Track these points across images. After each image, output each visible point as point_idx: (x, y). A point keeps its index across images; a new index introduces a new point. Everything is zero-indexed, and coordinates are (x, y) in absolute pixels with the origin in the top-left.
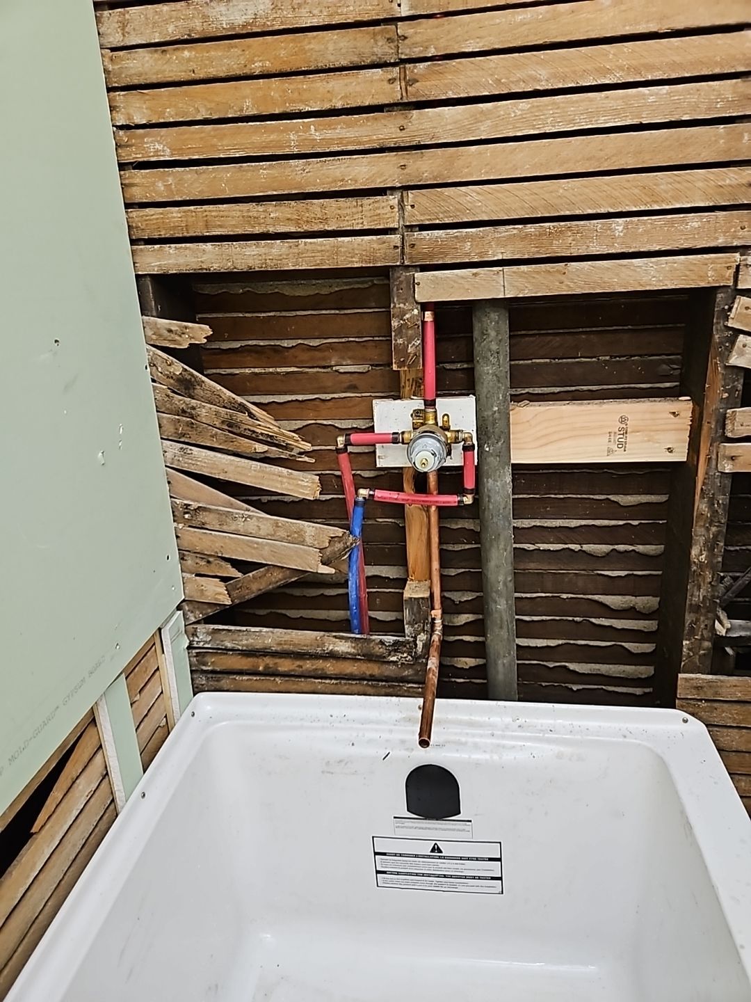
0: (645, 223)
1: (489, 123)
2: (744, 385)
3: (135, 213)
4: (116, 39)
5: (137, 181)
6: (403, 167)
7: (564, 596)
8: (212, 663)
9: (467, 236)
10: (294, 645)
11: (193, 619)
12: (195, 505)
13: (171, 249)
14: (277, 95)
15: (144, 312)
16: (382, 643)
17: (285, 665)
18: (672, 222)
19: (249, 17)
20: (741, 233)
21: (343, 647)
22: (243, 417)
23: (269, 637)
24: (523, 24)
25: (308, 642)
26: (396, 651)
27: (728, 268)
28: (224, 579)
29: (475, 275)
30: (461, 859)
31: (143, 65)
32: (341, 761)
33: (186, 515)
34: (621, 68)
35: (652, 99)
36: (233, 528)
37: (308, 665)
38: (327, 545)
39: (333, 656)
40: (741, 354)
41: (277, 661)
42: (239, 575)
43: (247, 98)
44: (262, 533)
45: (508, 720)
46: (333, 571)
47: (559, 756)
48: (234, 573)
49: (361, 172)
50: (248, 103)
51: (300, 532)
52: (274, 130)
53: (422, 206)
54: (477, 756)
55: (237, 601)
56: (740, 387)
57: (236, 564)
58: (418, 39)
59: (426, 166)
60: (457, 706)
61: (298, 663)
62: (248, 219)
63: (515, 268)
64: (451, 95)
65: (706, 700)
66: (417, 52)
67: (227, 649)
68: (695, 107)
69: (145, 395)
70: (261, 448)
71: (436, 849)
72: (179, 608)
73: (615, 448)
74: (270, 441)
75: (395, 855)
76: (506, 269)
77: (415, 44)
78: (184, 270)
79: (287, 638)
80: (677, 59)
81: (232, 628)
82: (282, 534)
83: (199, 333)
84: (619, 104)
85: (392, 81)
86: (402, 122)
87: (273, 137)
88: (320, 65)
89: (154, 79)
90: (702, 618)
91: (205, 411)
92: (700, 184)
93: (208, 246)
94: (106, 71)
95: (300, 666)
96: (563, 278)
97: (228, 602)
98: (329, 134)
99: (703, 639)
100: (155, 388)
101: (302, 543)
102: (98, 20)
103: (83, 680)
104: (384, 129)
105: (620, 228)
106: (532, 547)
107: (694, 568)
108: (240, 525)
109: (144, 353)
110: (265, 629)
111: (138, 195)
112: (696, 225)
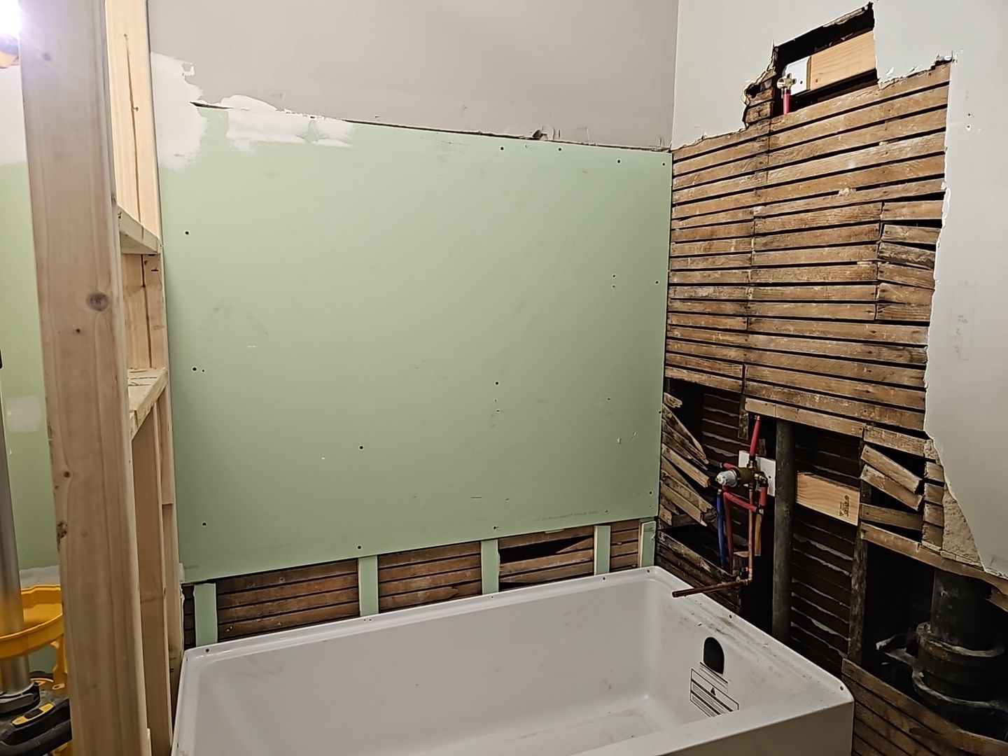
0: (827, 398)
1: (773, 344)
2: (872, 492)
3: (668, 355)
4: (672, 296)
5: (670, 343)
6: (745, 355)
7: (841, 603)
8: (664, 553)
9: (765, 387)
10: (691, 558)
11: (660, 528)
12: (667, 474)
13: (675, 369)
14: (711, 321)
15: (665, 390)
16: (720, 572)
17: (687, 568)
18: (837, 401)
19: (707, 294)
20: (864, 414)
21: (707, 567)
22: (687, 441)
23: (683, 549)
24: (786, 308)
25: (694, 558)
26: (724, 579)
27: (861, 429)
28: (673, 514)
29: (766, 404)
30: (722, 704)
31: (678, 305)
32: (686, 619)
33: (664, 478)
34: (818, 331)
35: (830, 346)
36: (677, 490)
37: (695, 571)
38: (705, 511)
39: (702, 570)
40: (865, 475)
41: (685, 564)
42: (678, 514)
43: (703, 321)
44: (685, 496)
45: (763, 642)
46: (705, 525)
47: (770, 668)
48: (675, 512)
49: (732, 354)
50: (703, 323)
51: (697, 501)
52: (709, 333)
53: (750, 372)
54: (734, 646)
55: (674, 526)
56: (870, 493)
57: (678, 509)
58: (753, 309)
59: (753, 356)
60: (744, 623)
61: (692, 568)
62: (699, 365)
63: (780, 405)
64: (762, 331)
65: (857, 683)
66: (753, 313)
67: (669, 548)
68: (846, 352)
69: (659, 422)
70: (689, 457)
71: (713, 691)
72: (656, 518)
73: (843, 512)
74: (694, 455)
75: (699, 685)
76: (777, 405)
77: (752, 310)
78: (678, 378)
79: (688, 552)
80: (838, 331)
81: (672, 539)
82: (692, 500)
83: (679, 403)
84: (818, 346)
85: (744, 322)
86: (746, 338)
87: (708, 336)
88: (725, 313)
89: (680, 310)
90: (857, 627)
91: (676, 435)
92: (848, 387)
93: (685, 371)
94: (668, 305)
95: (692, 570)
96: (796, 415)
97: (670, 524)
98: (725, 338)
99: (857, 640)
100: (662, 421)
101: (698, 507)
102: (668, 289)
103: (586, 513)
104: (740, 339)
105: (818, 398)
106: (825, 563)
107: (853, 592)
108: (678, 489)
109: (662, 406)
110: (682, 545)
111: (670, 348)
112: (847, 405)
